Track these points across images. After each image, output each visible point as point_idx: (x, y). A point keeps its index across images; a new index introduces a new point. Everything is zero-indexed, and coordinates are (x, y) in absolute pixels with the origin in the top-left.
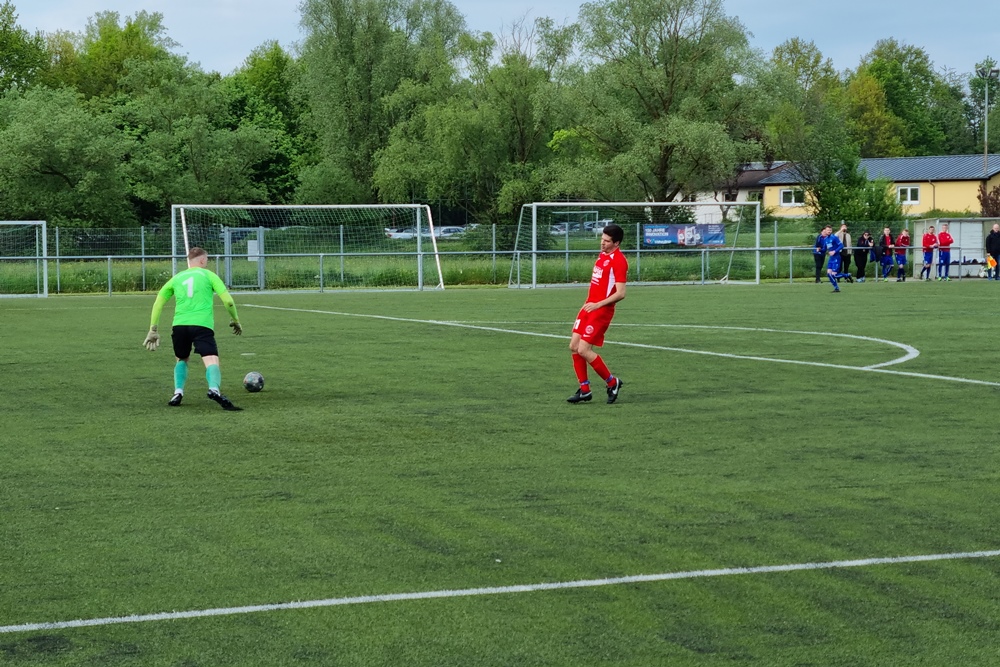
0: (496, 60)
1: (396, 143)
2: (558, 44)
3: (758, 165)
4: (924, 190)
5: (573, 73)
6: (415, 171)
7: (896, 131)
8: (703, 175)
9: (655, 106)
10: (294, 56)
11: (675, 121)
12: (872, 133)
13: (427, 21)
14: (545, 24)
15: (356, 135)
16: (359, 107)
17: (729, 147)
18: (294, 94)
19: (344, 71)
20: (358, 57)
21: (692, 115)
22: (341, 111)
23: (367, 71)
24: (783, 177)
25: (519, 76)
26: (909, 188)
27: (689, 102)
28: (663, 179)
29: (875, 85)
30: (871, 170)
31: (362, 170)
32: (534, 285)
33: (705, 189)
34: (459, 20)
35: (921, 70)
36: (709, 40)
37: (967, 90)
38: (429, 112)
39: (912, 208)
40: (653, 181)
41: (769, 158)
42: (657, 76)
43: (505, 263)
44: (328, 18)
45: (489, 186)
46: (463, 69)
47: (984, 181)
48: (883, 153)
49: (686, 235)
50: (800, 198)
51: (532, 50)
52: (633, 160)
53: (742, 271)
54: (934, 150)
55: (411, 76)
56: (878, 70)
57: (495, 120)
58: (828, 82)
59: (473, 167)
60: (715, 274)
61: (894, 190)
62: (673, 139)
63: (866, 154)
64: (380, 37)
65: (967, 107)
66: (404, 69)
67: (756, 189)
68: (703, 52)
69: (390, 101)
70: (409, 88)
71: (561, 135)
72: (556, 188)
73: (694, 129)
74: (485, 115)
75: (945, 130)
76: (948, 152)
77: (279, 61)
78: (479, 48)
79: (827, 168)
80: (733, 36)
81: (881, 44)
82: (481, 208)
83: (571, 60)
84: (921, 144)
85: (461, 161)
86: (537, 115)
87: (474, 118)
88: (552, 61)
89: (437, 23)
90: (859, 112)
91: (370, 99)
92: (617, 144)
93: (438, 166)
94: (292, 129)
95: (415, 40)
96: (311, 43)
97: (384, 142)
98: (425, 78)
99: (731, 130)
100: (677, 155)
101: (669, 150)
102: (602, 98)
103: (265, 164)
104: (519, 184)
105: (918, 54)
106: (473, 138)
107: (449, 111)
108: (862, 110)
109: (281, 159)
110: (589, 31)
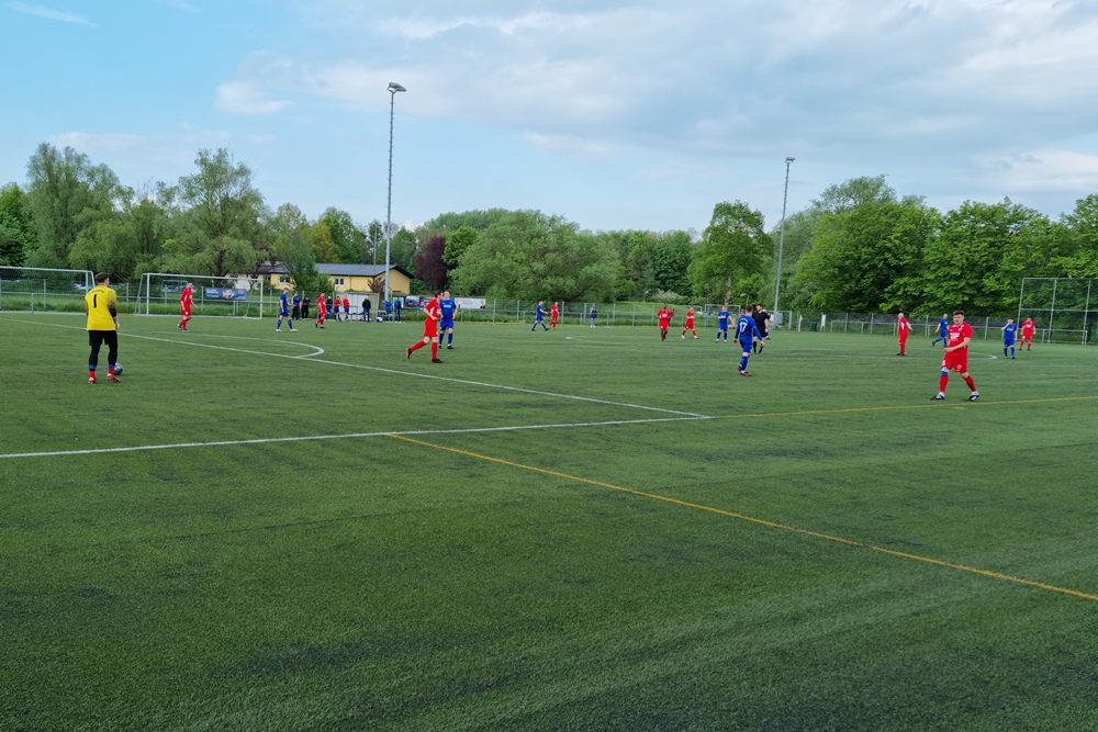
0: (135, 202)
1: (80, 240)
2: (168, 195)
3: (268, 263)
4: (346, 280)
5: (175, 210)
6: (91, 255)
7: (335, 251)
8: (240, 266)
9: (216, 230)
10: (26, 192)
11: (226, 238)
12: (324, 251)
13: (98, 178)
14: (161, 185)
15: (59, 234)
16: (61, 220)
17: (253, 253)
18: (24, 210)
19: (53, 201)
20: (60, 194)
21: (235, 236)
22: (51, 221)
23: (65, 202)
24: (279, 270)
25: (147, 210)
26: (339, 278)
27: (233, 229)
28: (219, 267)
29: (326, 228)
30: (322, 269)
31: (62, 253)
32: (147, 315)
33: (241, 273)
34: (116, 179)
35: (347, 223)
36: (245, 199)
37: (368, 234)
38: (99, 225)
39: (340, 288)
40: (215, 268)
41: (273, 260)
42: (217, 216)
43: (133, 303)
44: (43, 173)
45: (131, 264)
46: (118, 205)
47: (374, 277)
48: (329, 261)
49: (227, 293)
50: (288, 281)
51: (153, 197)
52: (204, 257)
53: (254, 312)
54: (353, 262)
55: (90, 206)
56: (328, 221)
57: (133, 231)
58: (304, 226)
59: (122, 254)
60: (241, 314)
61: (333, 279)
62: (224, 248)
63: (319, 261)
64: (72, 184)
65: (369, 242)
66: (86, 200)
67: (267, 274)
68: (241, 206)
69: (78, 218)
70: (87, 211)
71: (169, 241)
72: (165, 268)
73: (235, 243)
74: (129, 229)
75: (358, 252)
76: (359, 263)
77: (17, 193)
78: (126, 194)
79: (300, 266)
80: (255, 198)
81: (329, 209)
82: (125, 276)
83: (174, 204)
84: (346, 259)
85: (115, 252)
86: (155, 231)
87: (123, 230)
88: (164, 204)
89: (104, 180)
90: (318, 241)
91: (67, 216)
92: (198, 248)
93: (104, 253)
94: (24, 229)
95: (91, 187)
96: (34, 185)
97: (74, 239)
98: (97, 208)
99: (254, 244)
100: (227, 255)
101: (223, 252)
102: (190, 225)
103: (9, 247)
104: (146, 265)
105: (346, 215)
106: (121, 240)
107: (109, 226)
108: (320, 240)
109: (17, 244)
110: (184, 190)
